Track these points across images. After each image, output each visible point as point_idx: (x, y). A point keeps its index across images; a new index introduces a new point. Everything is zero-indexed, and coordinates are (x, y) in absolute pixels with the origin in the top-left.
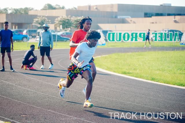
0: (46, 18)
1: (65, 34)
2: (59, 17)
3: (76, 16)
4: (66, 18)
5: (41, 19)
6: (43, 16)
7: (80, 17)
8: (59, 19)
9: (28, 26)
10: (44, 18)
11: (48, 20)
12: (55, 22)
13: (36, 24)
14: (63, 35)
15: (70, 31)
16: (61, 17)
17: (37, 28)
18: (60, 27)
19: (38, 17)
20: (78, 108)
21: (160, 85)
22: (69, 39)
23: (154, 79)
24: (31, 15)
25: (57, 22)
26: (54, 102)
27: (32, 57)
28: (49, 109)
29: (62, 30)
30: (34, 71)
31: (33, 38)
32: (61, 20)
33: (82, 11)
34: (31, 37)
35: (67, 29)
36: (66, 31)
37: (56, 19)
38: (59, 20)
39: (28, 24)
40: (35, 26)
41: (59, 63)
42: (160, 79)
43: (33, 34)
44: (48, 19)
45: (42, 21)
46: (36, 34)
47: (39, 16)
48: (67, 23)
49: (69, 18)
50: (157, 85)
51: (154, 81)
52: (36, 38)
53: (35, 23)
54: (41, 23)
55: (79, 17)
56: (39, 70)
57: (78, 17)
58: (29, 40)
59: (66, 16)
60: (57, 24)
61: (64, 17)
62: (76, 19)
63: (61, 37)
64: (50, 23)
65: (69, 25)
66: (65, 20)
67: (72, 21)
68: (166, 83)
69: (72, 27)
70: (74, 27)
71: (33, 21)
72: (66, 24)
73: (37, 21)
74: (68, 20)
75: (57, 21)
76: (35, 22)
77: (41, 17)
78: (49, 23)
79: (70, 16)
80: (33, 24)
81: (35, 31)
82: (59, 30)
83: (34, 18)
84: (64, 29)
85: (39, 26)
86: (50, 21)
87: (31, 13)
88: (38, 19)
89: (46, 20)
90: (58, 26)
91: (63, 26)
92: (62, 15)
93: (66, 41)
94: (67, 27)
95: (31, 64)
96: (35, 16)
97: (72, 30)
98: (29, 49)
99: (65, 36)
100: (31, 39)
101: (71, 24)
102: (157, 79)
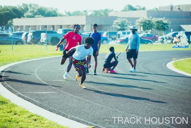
0: (126, 20)
1: (146, 36)
2: (139, 18)
3: (157, 17)
4: (147, 19)
5: (121, 20)
6: (123, 18)
7: (162, 18)
8: (140, 20)
9: (108, 28)
10: (124, 19)
11: (128, 22)
12: (136, 24)
13: (116, 26)
14: (144, 36)
15: (151, 33)
16: (141, 18)
17: (117, 30)
18: (141, 29)
19: (118, 19)
22: (150, 42)
24: (111, 17)
25: (138, 24)
26: (137, 106)
27: (113, 60)
28: (132, 114)
29: (143, 32)
30: (115, 74)
31: (113, 40)
32: (142, 21)
33: (164, 12)
34: (111, 39)
35: (148, 31)
36: (147, 33)
37: (137, 21)
38: (140, 22)
39: (108, 25)
40: (115, 27)
41: (140, 67)
43: (113, 37)
44: (128, 20)
45: (122, 23)
46: (116, 36)
47: (119, 18)
48: (148, 24)
49: (150, 20)
52: (116, 40)
53: (115, 25)
54: (121, 25)
55: (160, 18)
56: (120, 73)
58: (109, 43)
59: (147, 18)
61: (144, 18)
62: (157, 21)
63: (142, 39)
64: (131, 24)
65: (150, 27)
66: (145, 21)
67: (153, 22)
69: (153, 28)
70: (155, 28)
71: (113, 23)
72: (147, 26)
73: (117, 23)
74: (149, 21)
75: (138, 22)
76: (115, 23)
77: (121, 18)
78: (129, 25)
79: (151, 17)
80: (113, 26)
81: (115, 33)
82: (140, 32)
83: (114, 20)
85: (119, 28)
86: (130, 22)
87: (110, 14)
88: (118, 20)
89: (126, 21)
90: (139, 28)
91: (143, 28)
92: (143, 16)
93: (147, 43)
94: (148, 29)
96: (115, 18)
97: (153, 31)
99: (145, 38)
100: (111, 41)
101: (152, 25)
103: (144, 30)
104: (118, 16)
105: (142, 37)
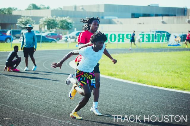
0: (30, 19)
1: (50, 35)
2: (44, 17)
3: (61, 16)
4: (51, 18)
5: (25, 19)
6: (27, 17)
7: (66, 18)
8: (44, 19)
9: (12, 26)
10: (28, 18)
11: (32, 21)
12: (40, 23)
13: (20, 25)
14: (48, 35)
15: (56, 32)
16: (45, 18)
17: (21, 28)
18: (45, 28)
19: (22, 18)
20: (63, 111)
21: (147, 87)
22: (55, 41)
23: (141, 81)
24: (15, 16)
25: (42, 23)
26: (38, 104)
27: (15, 59)
28: (33, 112)
29: (47, 31)
30: (17, 73)
31: (17, 39)
32: (46, 20)
33: (68, 11)
34: (15, 37)
35: (52, 30)
36: (51, 31)
37: (41, 20)
38: (44, 21)
39: (12, 24)
40: (19, 26)
41: (43, 65)
42: (147, 81)
43: (17, 35)
44: (32, 19)
45: (26, 21)
46: (20, 35)
47: (22, 16)
48: (53, 23)
49: (54, 19)
50: (144, 87)
51: (142, 83)
52: (20, 39)
53: (19, 23)
54: (25, 24)
55: (65, 17)
56: (23, 72)
57: (63, 17)
58: (12, 41)
59: (51, 17)
60: (42, 24)
61: (48, 18)
62: (61, 20)
63: (46, 37)
64: (35, 23)
65: (54, 26)
66: (49, 20)
67: (57, 21)
68: (153, 85)
69: (57, 27)
70: (59, 27)
71: (17, 21)
72: (51, 25)
73: (21, 22)
74: (53, 20)
75: (42, 21)
76: (19, 22)
77: (26, 17)
78: (33, 24)
79: (55, 16)
80: (17, 25)
81: (19, 32)
82: (44, 31)
83: (18, 18)
84: (49, 29)
85: (23, 26)
86: (34, 21)
87: (14, 13)
89: (30, 20)
90: (43, 27)
91: (47, 26)
92: (47, 15)
93: (51, 42)
94: (52, 28)
95: (15, 66)
97: (57, 30)
98: (13, 50)
99: (50, 37)
100: (15, 40)
101: (56, 24)
102: (144, 81)
103: (48, 28)
104: (22, 15)
105: (47, 36)
